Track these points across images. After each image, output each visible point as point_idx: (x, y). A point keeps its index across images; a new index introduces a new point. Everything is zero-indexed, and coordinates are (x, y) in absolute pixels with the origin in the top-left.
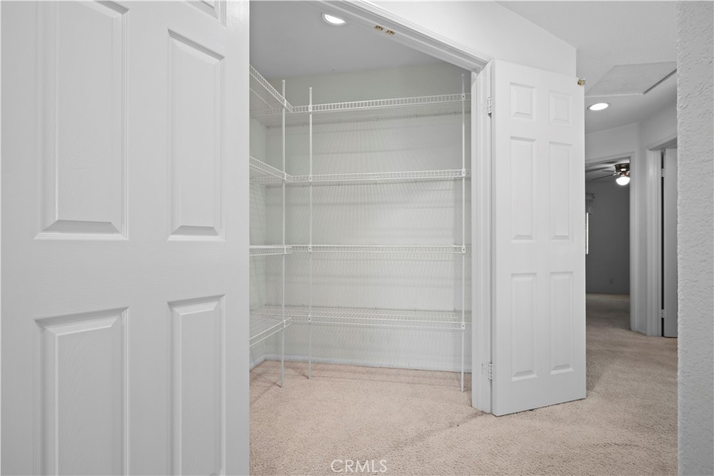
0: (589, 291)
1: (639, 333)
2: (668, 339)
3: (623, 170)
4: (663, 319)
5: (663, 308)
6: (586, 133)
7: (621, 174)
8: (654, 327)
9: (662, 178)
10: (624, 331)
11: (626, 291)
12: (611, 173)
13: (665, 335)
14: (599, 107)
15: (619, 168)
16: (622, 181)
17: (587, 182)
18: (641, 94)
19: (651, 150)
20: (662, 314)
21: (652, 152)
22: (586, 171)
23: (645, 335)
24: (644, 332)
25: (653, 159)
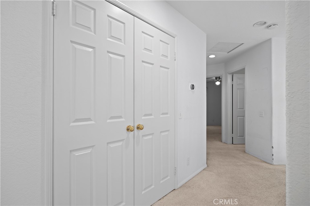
0: (208, 125)
1: (225, 143)
2: (235, 145)
3: (218, 79)
4: (233, 137)
5: (233, 133)
6: (207, 65)
7: (217, 81)
8: (230, 141)
9: (232, 85)
10: (220, 142)
11: (220, 125)
12: (213, 80)
13: (233, 143)
14: (212, 56)
15: (216, 78)
16: (218, 83)
17: (207, 82)
18: (227, 53)
19: (229, 74)
20: (232, 136)
21: (229, 75)
22: (207, 79)
23: (227, 144)
24: (226, 142)
25: (229, 77)
